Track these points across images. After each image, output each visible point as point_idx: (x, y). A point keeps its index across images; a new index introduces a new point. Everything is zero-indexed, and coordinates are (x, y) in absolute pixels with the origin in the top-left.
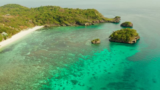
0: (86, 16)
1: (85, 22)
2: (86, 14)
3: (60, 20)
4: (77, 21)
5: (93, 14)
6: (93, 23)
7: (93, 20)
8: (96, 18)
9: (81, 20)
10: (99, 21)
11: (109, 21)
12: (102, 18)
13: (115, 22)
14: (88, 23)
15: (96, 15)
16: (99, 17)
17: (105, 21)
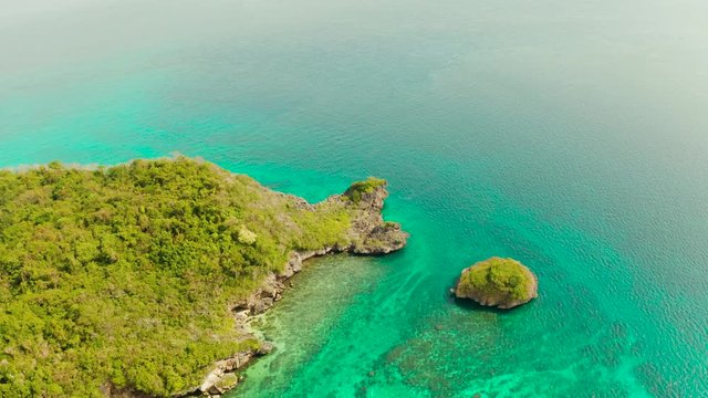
0: (168, 279)
1: (194, 372)
2: (161, 260)
4: (119, 380)
5: (215, 235)
6: (256, 347)
7: (238, 290)
8: (255, 270)
9: (154, 369)
10: (273, 277)
11: (336, 245)
12: (285, 239)
13: (388, 250)
14: (223, 363)
15: (246, 244)
16: (267, 253)
17: (313, 253)
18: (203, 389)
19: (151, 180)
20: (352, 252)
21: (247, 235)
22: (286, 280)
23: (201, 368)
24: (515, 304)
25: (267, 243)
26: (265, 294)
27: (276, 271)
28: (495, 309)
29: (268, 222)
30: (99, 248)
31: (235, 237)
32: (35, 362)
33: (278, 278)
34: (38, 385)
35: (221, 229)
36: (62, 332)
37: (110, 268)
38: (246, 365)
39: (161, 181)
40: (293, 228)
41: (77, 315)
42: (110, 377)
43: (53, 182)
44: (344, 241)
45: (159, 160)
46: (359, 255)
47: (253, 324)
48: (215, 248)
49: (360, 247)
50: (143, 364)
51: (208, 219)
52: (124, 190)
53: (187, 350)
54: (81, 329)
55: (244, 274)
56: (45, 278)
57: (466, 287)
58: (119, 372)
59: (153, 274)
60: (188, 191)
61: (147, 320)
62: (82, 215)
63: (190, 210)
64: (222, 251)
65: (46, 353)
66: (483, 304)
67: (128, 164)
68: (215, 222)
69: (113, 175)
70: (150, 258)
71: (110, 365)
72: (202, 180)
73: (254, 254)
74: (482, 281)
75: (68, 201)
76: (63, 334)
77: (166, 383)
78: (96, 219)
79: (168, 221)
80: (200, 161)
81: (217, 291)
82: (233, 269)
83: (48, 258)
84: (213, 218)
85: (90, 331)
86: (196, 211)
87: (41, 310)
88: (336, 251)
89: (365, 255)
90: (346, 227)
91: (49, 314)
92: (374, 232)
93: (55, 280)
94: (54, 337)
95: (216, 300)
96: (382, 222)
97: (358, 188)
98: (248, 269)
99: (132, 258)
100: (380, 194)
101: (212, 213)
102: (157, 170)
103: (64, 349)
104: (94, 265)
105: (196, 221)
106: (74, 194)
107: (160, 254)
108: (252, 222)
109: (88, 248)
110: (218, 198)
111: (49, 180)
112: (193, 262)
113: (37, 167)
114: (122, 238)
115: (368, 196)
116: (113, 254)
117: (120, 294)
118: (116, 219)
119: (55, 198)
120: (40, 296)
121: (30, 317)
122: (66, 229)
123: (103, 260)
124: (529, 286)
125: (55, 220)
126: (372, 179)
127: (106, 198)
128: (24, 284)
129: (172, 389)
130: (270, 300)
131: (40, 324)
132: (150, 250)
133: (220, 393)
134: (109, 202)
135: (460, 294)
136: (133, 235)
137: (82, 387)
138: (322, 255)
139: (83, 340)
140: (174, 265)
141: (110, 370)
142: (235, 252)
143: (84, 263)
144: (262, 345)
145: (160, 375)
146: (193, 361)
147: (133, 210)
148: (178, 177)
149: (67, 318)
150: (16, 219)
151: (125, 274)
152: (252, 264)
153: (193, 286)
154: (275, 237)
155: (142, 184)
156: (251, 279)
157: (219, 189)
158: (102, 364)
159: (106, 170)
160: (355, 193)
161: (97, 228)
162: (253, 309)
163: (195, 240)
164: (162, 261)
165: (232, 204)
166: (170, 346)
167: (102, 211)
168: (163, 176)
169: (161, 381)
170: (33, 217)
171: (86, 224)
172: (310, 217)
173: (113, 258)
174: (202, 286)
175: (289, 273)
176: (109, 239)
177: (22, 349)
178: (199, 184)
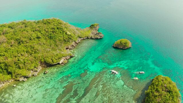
0: (52, 41)
1: (58, 59)
3: (9, 70)
4: (43, 61)
5: (62, 33)
6: (71, 55)
7: (67, 45)
8: (71, 40)
9: (50, 58)
10: (74, 42)
11: (88, 37)
12: (77, 35)
13: (99, 38)
14: (64, 58)
15: (68, 35)
16: (73, 37)
17: (83, 39)
18: (60, 63)
19: (47, 23)
20: (91, 38)
21: (69, 33)
22: (77, 43)
23: (60, 58)
24: (126, 48)
25: (73, 35)
26: (73, 46)
27: (75, 41)
28: (122, 49)
29: (73, 31)
30: (37, 36)
31: (66, 33)
32: (24, 57)
33: (75, 43)
34: (26, 61)
35: (63, 32)
36: (30, 51)
37: (40, 39)
38: (69, 59)
39: (49, 23)
40: (78, 33)
41: (33, 48)
42: (41, 60)
43: (25, 24)
44: (90, 36)
45: (49, 19)
46: (93, 39)
47: (70, 52)
48: (62, 36)
49: (93, 37)
50: (48, 57)
51: (60, 30)
52: (41, 25)
53: (57, 55)
54: (34, 50)
55: (68, 41)
56: (26, 41)
57: (116, 44)
58: (43, 59)
59: (49, 41)
60: (56, 25)
61: (48, 49)
62: (32, 29)
63: (56, 28)
64: (63, 36)
65: (27, 56)
66: (119, 48)
67: (42, 20)
68: (62, 30)
69: (38, 22)
70: (48, 37)
71: (41, 57)
72: (58, 22)
73: (70, 37)
74: (119, 43)
75: (29, 27)
76: (31, 51)
77: (52, 61)
78: (36, 30)
79: (52, 30)
80: (58, 19)
81: (62, 44)
82: (66, 40)
83: (26, 38)
84: (61, 30)
85: (36, 51)
86: (58, 28)
87: (26, 47)
88: (88, 38)
89: (94, 39)
90: (90, 33)
91: (27, 48)
92: (96, 34)
93: (28, 42)
94: (29, 52)
95: (62, 46)
96: (98, 32)
97: (92, 25)
98: (69, 40)
99: (44, 37)
100: (97, 27)
101: (61, 29)
102: (48, 21)
103: (31, 55)
104: (36, 39)
105: (58, 30)
106: (30, 26)
107: (50, 36)
108: (70, 31)
109: (34, 35)
110: (62, 25)
111: (23, 23)
112: (57, 38)
113: (21, 21)
114: (42, 34)
115: (95, 27)
116: (40, 36)
117: (42, 44)
118: (40, 30)
119: (26, 27)
120: (25, 45)
121: (23, 48)
122: (29, 32)
123: (38, 38)
124: (129, 44)
125: (26, 31)
126: (96, 24)
127: (37, 26)
128: (21, 42)
129: (54, 62)
130: (73, 47)
131: (25, 50)
132: (48, 36)
133: (64, 64)
134: (38, 27)
135: (114, 46)
136: (44, 33)
137: (35, 62)
138: (85, 39)
139: (35, 53)
140: (53, 39)
141: (41, 58)
142: (66, 37)
143: (34, 39)
144: (72, 55)
145: (51, 59)
146: (58, 57)
147: (44, 28)
148: (53, 22)
149: (31, 48)
150: (17, 31)
151: (43, 40)
152: (70, 39)
153: (57, 43)
154: (74, 34)
155: (45, 24)
156: (70, 42)
157: (62, 24)
158: (39, 57)
159: (36, 21)
160: (92, 27)
161: (36, 32)
162: (70, 49)
163: (58, 34)
164: (51, 38)
165: (65, 27)
166: (53, 54)
167: (37, 28)
168: (50, 22)
169: (51, 61)
170: (21, 30)
171: (34, 31)
172: (82, 31)
173: (40, 37)
174: (59, 43)
175: (78, 42)
176: (39, 34)
177: (22, 55)
178: (58, 23)
